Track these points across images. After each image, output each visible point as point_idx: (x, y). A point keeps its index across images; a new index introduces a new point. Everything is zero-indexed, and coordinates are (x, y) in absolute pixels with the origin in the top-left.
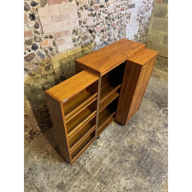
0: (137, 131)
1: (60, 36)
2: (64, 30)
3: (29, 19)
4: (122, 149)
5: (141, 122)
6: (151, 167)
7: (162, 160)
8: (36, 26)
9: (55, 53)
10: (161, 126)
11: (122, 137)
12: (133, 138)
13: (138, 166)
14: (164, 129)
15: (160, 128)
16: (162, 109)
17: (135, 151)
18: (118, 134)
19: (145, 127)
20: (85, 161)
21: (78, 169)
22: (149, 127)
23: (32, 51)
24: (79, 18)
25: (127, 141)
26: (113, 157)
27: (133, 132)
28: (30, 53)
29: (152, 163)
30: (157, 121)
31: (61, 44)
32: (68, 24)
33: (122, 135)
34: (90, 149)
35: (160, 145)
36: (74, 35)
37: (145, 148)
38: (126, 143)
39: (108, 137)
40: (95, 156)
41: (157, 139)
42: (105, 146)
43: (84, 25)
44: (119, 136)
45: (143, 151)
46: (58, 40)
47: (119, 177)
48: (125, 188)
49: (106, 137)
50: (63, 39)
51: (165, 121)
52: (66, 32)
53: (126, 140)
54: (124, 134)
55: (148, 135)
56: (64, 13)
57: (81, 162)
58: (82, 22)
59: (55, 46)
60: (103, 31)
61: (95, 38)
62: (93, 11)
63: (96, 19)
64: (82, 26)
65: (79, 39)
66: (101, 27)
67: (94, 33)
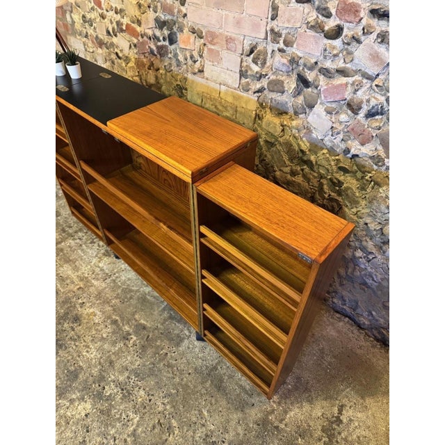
0: (114, 343)
1: (215, 41)
2: (226, 33)
4: (80, 301)
5: (144, 365)
8: (183, 2)
9: (197, 71)
10: (112, 432)
11: (106, 306)
12: (97, 330)
14: (99, 439)
15: (107, 425)
17: (63, 327)
18: (120, 298)
19: (121, 372)
20: (80, 239)
21: (70, 231)
22: (119, 384)
23: (167, 43)
24: (272, 19)
25: (95, 315)
26: (68, 281)
27: (114, 333)
28: (164, 43)
30: (138, 426)
31: (213, 62)
32: (238, 23)
33: (112, 306)
34: (99, 246)
36: (250, 59)
38: (91, 310)
39: (117, 277)
40: (84, 253)
41: (74, 396)
42: (97, 270)
43: (285, 48)
44: (113, 299)
46: (209, 50)
49: (117, 272)
50: (218, 52)
52: (229, 40)
53: (99, 313)
54: (114, 310)
55: (95, 371)
57: (80, 234)
58: (280, 36)
59: (201, 56)
60: (354, 108)
61: (311, 107)
62: (329, 16)
63: (341, 51)
64: (280, 50)
65: (260, 77)
66: (350, 88)
67: (315, 91)
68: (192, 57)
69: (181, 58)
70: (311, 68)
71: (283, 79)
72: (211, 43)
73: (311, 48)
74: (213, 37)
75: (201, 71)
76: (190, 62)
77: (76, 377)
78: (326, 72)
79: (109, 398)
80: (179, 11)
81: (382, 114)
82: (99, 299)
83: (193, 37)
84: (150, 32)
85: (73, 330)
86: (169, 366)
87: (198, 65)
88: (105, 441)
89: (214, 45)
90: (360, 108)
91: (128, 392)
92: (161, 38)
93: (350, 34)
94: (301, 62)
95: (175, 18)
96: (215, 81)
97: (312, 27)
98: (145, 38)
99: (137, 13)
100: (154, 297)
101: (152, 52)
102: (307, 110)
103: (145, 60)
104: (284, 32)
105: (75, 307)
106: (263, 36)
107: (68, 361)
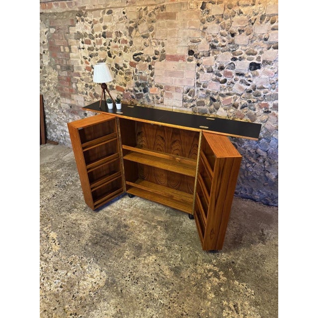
0: (151, 231)
1: (170, 89)
2: (175, 86)
3: (148, 68)
4: (122, 219)
5: (171, 236)
6: (103, 247)
7: (114, 260)
8: (152, 75)
9: (160, 103)
10: (172, 262)
11: (137, 217)
12: (139, 228)
13: (103, 234)
14: (167, 267)
15: (167, 261)
16: (216, 269)
19: (161, 241)
22: (163, 245)
23: (142, 92)
24: (197, 79)
27: (148, 227)
28: (140, 93)
29: (107, 248)
30: (182, 258)
31: (168, 98)
33: (140, 217)
35: (134, 258)
36: (187, 94)
37: (127, 241)
38: (131, 221)
39: (135, 205)
41: (145, 255)
42: (123, 205)
43: (203, 89)
45: (122, 238)
46: (166, 93)
47: (91, 219)
48: (80, 224)
49: (134, 203)
50: (171, 93)
51: (186, 270)
52: (177, 89)
53: (135, 221)
54: (142, 218)
55: (149, 243)
56: (178, 70)
58: (201, 84)
59: (162, 96)
60: (235, 106)
61: (217, 109)
62: (221, 76)
63: (227, 87)
64: (201, 90)
65: (192, 101)
66: (233, 100)
67: (218, 103)
68: (157, 97)
69: (150, 98)
70: (215, 95)
71: (203, 100)
72: (167, 90)
73: (215, 87)
74: (168, 88)
75: (162, 102)
76: (155, 99)
77: (141, 248)
78: (222, 95)
79: (162, 251)
80: (150, 79)
81: (247, 107)
82: (132, 215)
83: (157, 89)
84: (132, 89)
85: (127, 230)
86: (182, 233)
87: (160, 100)
88: (171, 267)
89: (169, 91)
90: (238, 106)
91: (169, 247)
92: (139, 91)
93: (230, 81)
94: (211, 92)
95: (147, 82)
96: (170, 106)
97: (215, 80)
98: (128, 91)
99: (124, 81)
100: (159, 209)
101: (133, 97)
102: (216, 111)
103: (127, 101)
104: (202, 83)
105: (121, 222)
106: (193, 85)
107: (133, 243)
